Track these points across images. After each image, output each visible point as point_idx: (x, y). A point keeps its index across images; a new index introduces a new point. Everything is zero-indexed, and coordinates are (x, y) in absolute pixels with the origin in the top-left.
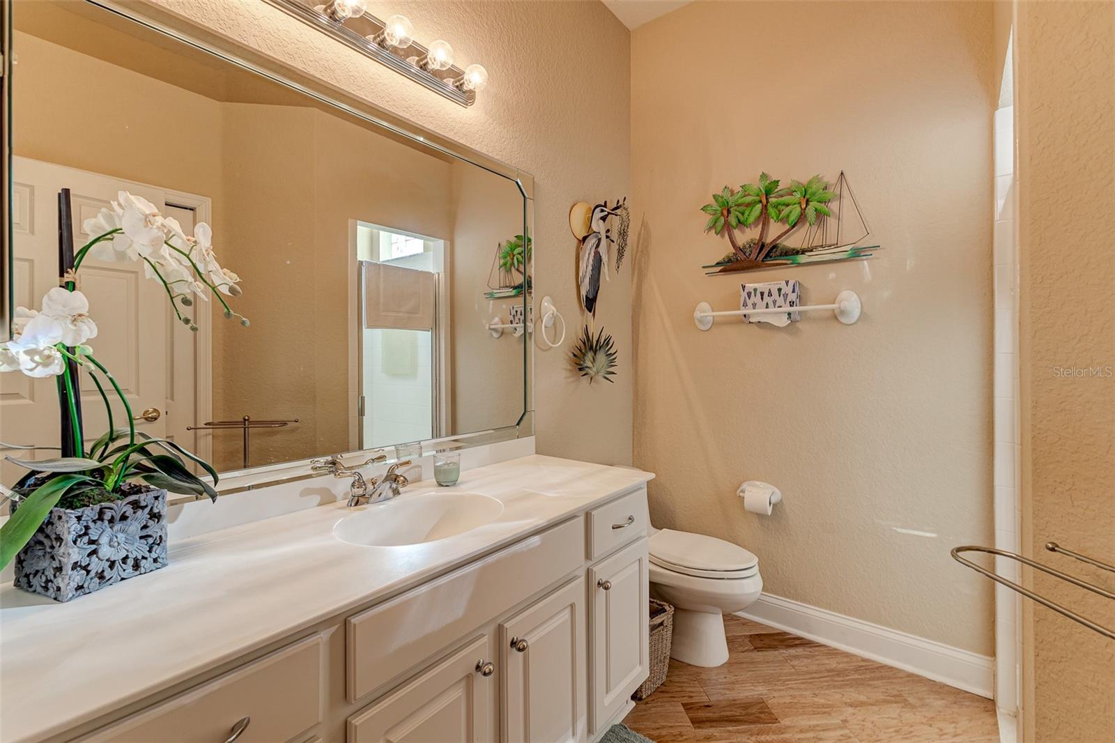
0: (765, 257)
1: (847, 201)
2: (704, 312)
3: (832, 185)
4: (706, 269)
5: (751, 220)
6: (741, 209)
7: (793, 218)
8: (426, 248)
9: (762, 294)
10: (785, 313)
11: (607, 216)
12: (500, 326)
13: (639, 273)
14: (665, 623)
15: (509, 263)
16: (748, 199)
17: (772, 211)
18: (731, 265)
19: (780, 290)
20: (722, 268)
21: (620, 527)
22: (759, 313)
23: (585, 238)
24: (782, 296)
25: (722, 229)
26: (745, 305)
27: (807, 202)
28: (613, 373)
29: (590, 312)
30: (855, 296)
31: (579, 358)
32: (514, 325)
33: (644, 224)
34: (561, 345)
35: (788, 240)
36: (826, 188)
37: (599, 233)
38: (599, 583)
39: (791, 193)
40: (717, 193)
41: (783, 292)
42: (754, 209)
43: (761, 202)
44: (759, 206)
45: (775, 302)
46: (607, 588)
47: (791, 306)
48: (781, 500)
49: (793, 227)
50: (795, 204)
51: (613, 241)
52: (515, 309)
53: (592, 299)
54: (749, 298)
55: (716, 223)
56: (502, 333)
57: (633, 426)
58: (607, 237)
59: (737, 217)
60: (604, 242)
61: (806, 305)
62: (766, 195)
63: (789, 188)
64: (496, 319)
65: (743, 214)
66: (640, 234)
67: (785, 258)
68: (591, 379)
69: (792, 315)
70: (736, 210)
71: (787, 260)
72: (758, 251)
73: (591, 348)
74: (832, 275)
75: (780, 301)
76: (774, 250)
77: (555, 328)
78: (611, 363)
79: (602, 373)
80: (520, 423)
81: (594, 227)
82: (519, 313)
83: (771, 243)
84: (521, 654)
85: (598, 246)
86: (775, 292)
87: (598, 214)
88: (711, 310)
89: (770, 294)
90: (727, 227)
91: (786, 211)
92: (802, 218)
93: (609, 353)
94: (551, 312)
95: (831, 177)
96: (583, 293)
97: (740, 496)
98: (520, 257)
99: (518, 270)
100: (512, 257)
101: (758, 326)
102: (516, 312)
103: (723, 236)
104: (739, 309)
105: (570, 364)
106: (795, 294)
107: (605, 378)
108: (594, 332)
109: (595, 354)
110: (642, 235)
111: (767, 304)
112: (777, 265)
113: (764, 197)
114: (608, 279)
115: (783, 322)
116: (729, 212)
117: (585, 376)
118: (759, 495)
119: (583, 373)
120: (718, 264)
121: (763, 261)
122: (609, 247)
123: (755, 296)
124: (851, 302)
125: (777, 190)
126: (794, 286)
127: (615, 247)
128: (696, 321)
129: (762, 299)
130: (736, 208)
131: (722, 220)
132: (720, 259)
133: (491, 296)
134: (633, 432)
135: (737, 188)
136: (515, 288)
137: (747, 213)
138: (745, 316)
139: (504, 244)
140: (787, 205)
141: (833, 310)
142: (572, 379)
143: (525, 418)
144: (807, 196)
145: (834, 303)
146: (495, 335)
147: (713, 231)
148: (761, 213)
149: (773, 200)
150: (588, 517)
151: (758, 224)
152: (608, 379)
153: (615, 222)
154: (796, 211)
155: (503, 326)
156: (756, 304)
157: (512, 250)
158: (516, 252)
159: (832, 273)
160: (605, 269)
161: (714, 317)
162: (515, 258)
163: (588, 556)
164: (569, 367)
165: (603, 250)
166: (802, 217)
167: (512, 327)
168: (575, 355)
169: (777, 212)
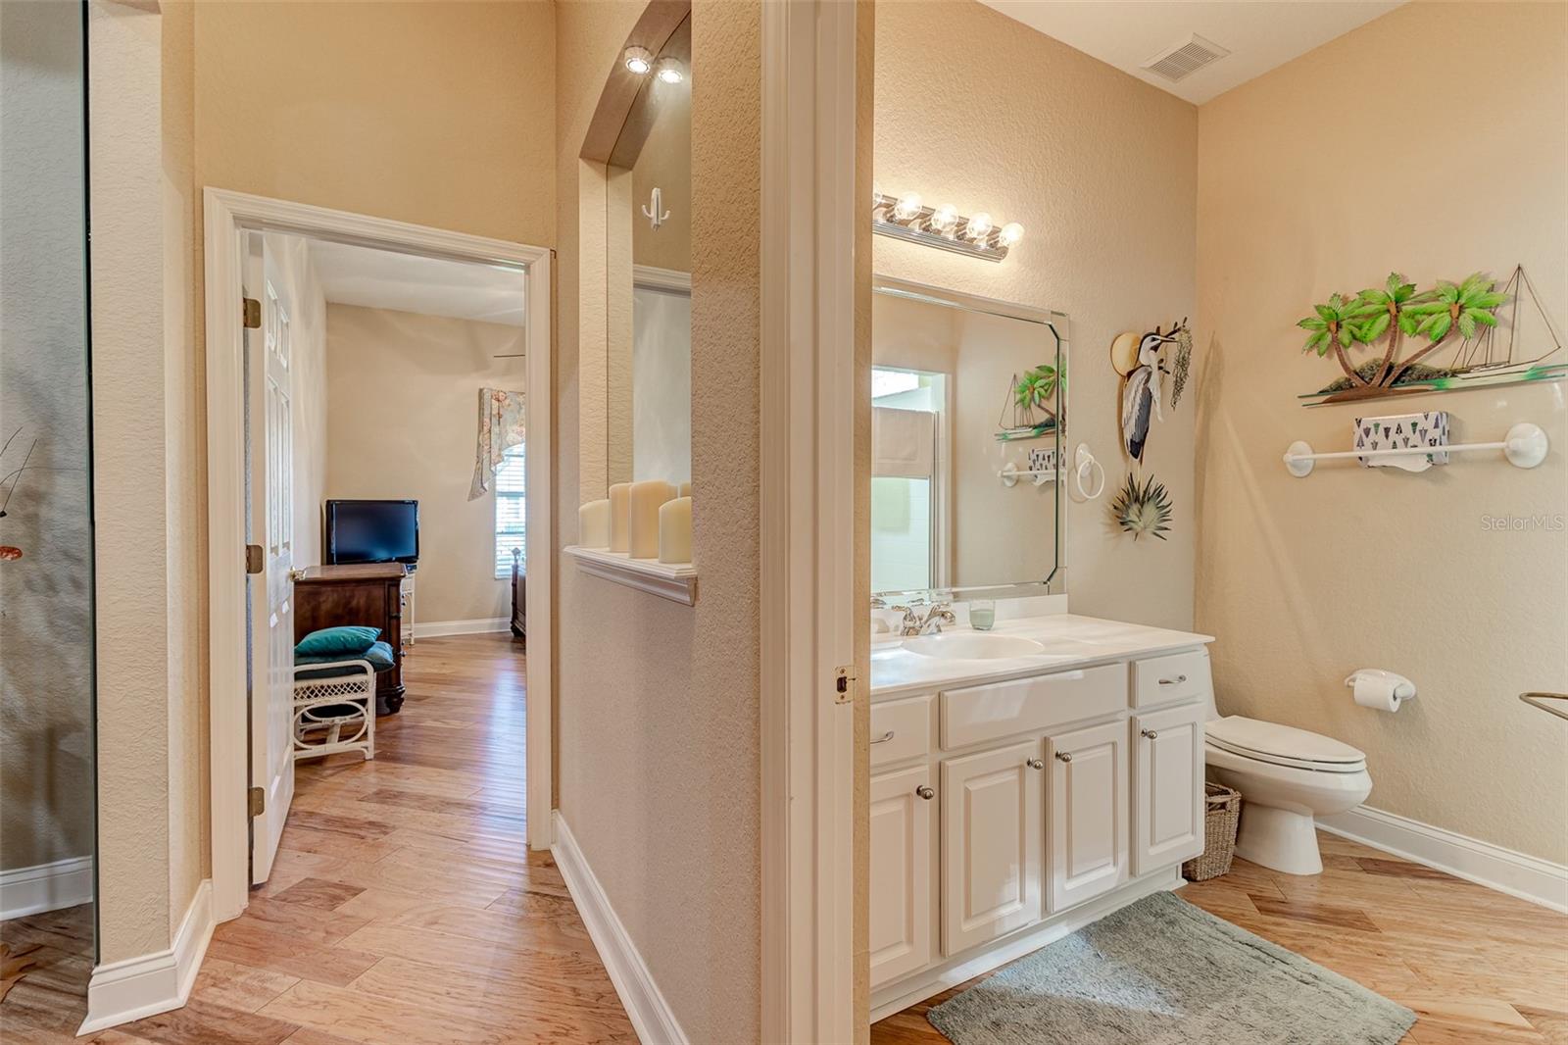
0: (1395, 382)
1: (1526, 305)
2: (1300, 454)
3: (1504, 283)
4: (1302, 399)
5: (1373, 335)
6: (1357, 321)
7: (1438, 330)
8: (921, 384)
9: (1387, 430)
10: (1423, 454)
11: (1160, 344)
12: (1015, 473)
13: (1207, 405)
14: (1228, 806)
15: (1028, 398)
16: (1369, 309)
17: (1405, 323)
18: (1341, 393)
19: (1414, 425)
20: (1328, 397)
21: (1167, 682)
22: (1383, 455)
23: (1130, 374)
24: (1417, 432)
25: (1328, 348)
26: (1361, 444)
27: (1461, 309)
28: (1166, 529)
29: (1136, 457)
30: (1538, 431)
31: (1121, 511)
32: (1034, 472)
33: (1214, 345)
34: (1100, 496)
35: (1432, 359)
36: (1492, 289)
37: (1149, 366)
38: (1143, 732)
39: (1436, 298)
40: (1321, 303)
41: (1419, 428)
42: (1379, 321)
43: (1388, 311)
44: (1386, 317)
45: (1406, 441)
46: (1152, 737)
47: (1431, 445)
48: (1416, 696)
49: (1439, 342)
50: (1442, 312)
51: (1168, 373)
52: (1036, 453)
53: (1138, 443)
54: (1367, 436)
55: (1319, 340)
56: (1018, 481)
57: (1195, 595)
58: (1160, 368)
59: (1351, 332)
60: (1156, 375)
61: (1461, 444)
62: (1397, 303)
63: (1434, 292)
64: (1010, 465)
65: (1360, 328)
66: (1207, 358)
67: (1425, 382)
68: (1137, 534)
69: (1434, 457)
70: (1350, 324)
71: (1429, 384)
72: (1383, 375)
73: (1137, 499)
74: (1502, 403)
75: (1415, 439)
76: (1410, 372)
77: (1092, 477)
78: (1164, 518)
79: (1152, 528)
80: (1051, 580)
81: (1143, 360)
82: (1041, 457)
83: (1403, 364)
84: (1065, 763)
85: (1147, 381)
86: (1407, 430)
87: (1148, 344)
88: (1311, 452)
89: (1399, 430)
90: (1336, 345)
91: (1427, 322)
92: (1453, 330)
93: (1161, 505)
94: (1088, 461)
95: (1501, 273)
96: (1128, 436)
97: (1349, 686)
98: (1042, 390)
99: (1039, 406)
100: (1031, 390)
101: (1383, 471)
102: (1037, 456)
103: (1330, 357)
104: (1352, 450)
105: (1111, 519)
106: (1439, 431)
107: (1155, 534)
108: (1141, 481)
109: (1142, 507)
110: (1211, 360)
111: (1395, 443)
112: (1412, 392)
113: (1394, 306)
114: (1160, 418)
115: (1423, 465)
116: (1339, 326)
117: (1130, 532)
118: (1377, 686)
119: (1126, 527)
120: (1322, 392)
121: (1390, 387)
122: (1162, 380)
123: (1376, 433)
124: (1531, 441)
125: (1412, 296)
126: (1437, 419)
127: (1171, 379)
128: (1289, 466)
129: (1387, 436)
130: (1350, 320)
131: (1329, 337)
132: (1325, 385)
133: (1004, 437)
134: (1195, 603)
135: (1353, 296)
136: (1035, 427)
137: (1366, 327)
138: (1361, 458)
139: (1021, 376)
140: (1430, 314)
141: (1503, 450)
142: (1113, 535)
143: (1055, 575)
144: (1462, 301)
145: (1503, 441)
146: (1009, 484)
147: (1315, 351)
148: (1389, 326)
149: (1407, 308)
150: (1132, 667)
151: (1385, 339)
152: (1158, 535)
153: (1171, 351)
154: (1445, 320)
155: (1018, 473)
156: (1377, 444)
157: (1032, 382)
158: (1037, 385)
159: (1501, 401)
160: (1156, 408)
161: (1315, 460)
162: (1036, 392)
163: (1131, 703)
164: (1110, 522)
165: (1153, 385)
166: (1453, 328)
167: (1031, 475)
168: (1115, 508)
169: (1415, 324)
